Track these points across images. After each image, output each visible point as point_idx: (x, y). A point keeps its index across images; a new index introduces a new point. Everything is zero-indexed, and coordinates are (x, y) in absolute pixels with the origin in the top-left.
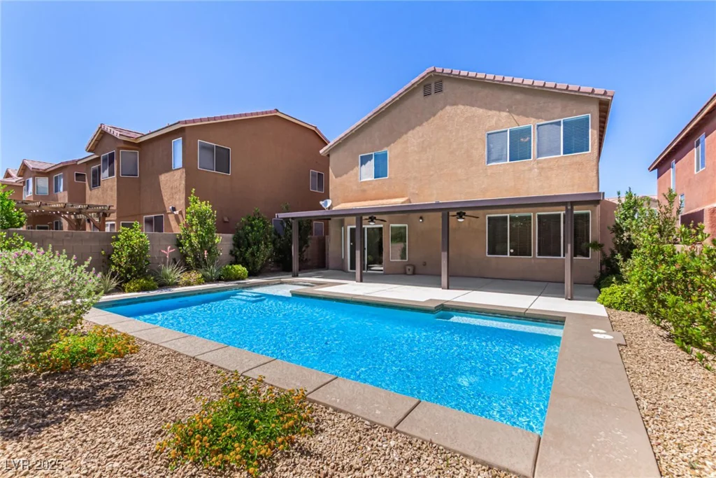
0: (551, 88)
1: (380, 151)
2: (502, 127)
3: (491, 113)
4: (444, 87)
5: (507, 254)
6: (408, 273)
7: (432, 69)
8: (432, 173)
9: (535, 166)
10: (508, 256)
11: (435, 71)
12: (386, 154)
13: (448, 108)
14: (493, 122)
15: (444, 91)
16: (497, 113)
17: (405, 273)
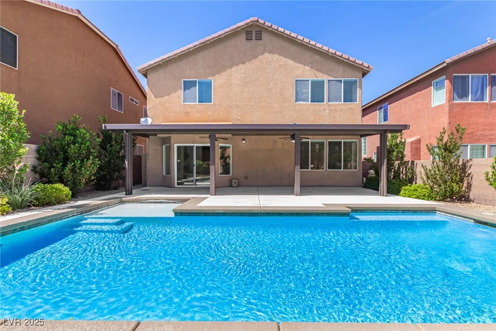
0: (339, 56)
1: (204, 80)
2: (306, 77)
3: (298, 65)
4: (263, 37)
5: (308, 169)
6: (234, 185)
7: (255, 19)
8: (252, 104)
9: (327, 108)
10: (310, 169)
11: (257, 21)
12: (211, 82)
13: (266, 55)
14: (300, 72)
15: (263, 40)
16: (303, 66)
17: (231, 186)
